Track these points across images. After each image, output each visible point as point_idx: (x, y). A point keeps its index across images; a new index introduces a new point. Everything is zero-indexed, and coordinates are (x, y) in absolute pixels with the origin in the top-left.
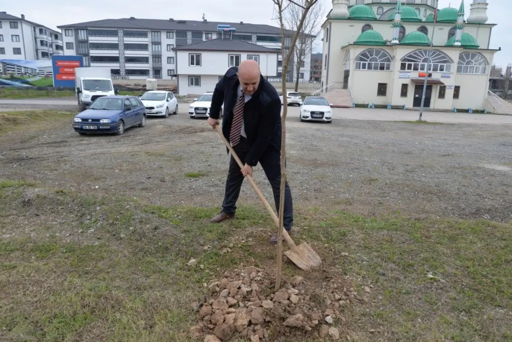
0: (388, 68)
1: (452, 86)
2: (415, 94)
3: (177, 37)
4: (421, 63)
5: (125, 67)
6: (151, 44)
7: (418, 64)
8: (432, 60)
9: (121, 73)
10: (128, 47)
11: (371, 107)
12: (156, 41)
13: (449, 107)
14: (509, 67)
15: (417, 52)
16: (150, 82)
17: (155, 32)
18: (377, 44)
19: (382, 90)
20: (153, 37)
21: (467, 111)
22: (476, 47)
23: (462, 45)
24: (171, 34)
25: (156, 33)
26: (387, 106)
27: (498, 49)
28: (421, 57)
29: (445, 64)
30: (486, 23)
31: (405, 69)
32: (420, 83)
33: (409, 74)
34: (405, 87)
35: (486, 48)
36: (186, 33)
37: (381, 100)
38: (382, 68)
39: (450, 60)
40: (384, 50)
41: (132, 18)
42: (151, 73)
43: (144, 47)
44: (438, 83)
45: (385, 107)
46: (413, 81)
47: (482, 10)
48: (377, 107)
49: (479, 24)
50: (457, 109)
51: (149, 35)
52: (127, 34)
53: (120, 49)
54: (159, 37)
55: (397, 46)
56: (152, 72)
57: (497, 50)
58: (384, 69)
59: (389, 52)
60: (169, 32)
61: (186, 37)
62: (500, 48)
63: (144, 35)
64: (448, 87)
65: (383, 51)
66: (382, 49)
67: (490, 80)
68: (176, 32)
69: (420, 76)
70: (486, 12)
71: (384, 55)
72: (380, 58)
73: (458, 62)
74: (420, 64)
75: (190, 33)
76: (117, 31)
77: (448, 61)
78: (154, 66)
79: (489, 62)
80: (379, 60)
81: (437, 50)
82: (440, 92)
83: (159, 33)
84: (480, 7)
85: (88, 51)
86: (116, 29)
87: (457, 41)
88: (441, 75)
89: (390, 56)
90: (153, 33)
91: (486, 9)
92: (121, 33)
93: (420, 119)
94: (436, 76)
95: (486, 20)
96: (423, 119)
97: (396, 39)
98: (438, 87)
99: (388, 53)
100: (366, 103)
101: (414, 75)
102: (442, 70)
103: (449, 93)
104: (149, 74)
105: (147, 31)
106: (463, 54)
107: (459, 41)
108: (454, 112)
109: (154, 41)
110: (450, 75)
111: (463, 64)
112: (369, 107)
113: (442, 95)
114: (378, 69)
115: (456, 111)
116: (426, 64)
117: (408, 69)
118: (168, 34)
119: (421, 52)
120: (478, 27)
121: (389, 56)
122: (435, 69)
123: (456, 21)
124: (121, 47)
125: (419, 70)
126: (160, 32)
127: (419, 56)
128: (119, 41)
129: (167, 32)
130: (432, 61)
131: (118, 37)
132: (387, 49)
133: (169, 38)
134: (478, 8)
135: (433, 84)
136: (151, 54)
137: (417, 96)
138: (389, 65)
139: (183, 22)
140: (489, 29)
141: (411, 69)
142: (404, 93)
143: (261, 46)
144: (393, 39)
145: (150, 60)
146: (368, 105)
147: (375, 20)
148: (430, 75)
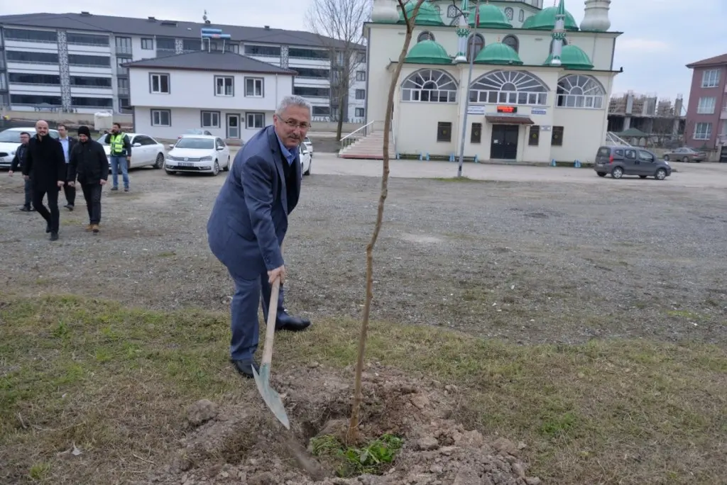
0: (453, 99)
1: (549, 126)
2: (493, 138)
3: (158, 46)
4: (501, 91)
5: (70, 93)
6: (115, 57)
7: (497, 93)
8: (518, 87)
9: (64, 102)
10: (75, 60)
11: (424, 159)
12: (124, 52)
13: (546, 159)
14: (680, 99)
15: (493, 73)
16: (100, 117)
17: (121, 37)
18: (436, 61)
19: (444, 132)
20: (119, 46)
21: (572, 165)
22: (588, 68)
23: (562, 65)
24: (149, 42)
25: (124, 40)
26: (449, 157)
27: (619, 70)
28: (501, 82)
29: (537, 93)
30: (609, 30)
31: (476, 101)
32: (500, 122)
33: (483, 108)
34: (476, 128)
35: (609, 69)
36: (174, 40)
37: (441, 148)
38: (443, 99)
39: (545, 87)
40: (446, 72)
41: (85, 14)
42: (116, 104)
43: (103, 62)
44: (527, 121)
45: (446, 159)
46: (489, 119)
47: (602, 10)
48: (434, 158)
49: (598, 32)
50: (556, 162)
51: (112, 42)
52: (73, 39)
53: (61, 63)
54: (129, 47)
55: (464, 65)
56: (117, 101)
57: (617, 72)
58: (446, 101)
59: (452, 74)
60: (146, 39)
61: (174, 47)
62: (621, 69)
63: (103, 41)
64: (543, 128)
65: (444, 73)
66: (443, 70)
67: (610, 118)
68: (157, 39)
69: (499, 111)
70: (607, 14)
71: (445, 78)
72: (439, 84)
73: (556, 89)
74: (499, 92)
75: (181, 42)
76: (56, 33)
77: (543, 88)
78: (121, 93)
79: (606, 90)
80: (438, 87)
81: (524, 71)
82: (531, 136)
83: (128, 40)
84: (598, 6)
85: (5, 65)
86: (54, 31)
87: (555, 58)
88: (530, 109)
89: (456, 81)
90: (119, 40)
91: (608, 9)
92: (62, 36)
93: (459, 174)
94: (524, 111)
95: (608, 26)
96: (463, 174)
97: (461, 54)
98: (528, 129)
99: (450, 75)
100: (418, 153)
101: (491, 109)
102: (532, 101)
103: (545, 137)
104: (112, 105)
105: (107, 36)
106: (566, 78)
107: (559, 58)
108: (552, 166)
109: (120, 52)
110: (545, 110)
111: (568, 93)
112: (421, 158)
113: (534, 140)
114: (437, 100)
115: (555, 165)
116: (508, 93)
117: (480, 100)
118: (144, 41)
119: (499, 75)
120: (595, 37)
121: (453, 81)
122: (523, 101)
123: (553, 27)
124: (63, 60)
125: (498, 102)
126: (130, 38)
127: (497, 80)
128: (59, 50)
129: (142, 39)
130: (517, 89)
131: (58, 43)
132: (450, 70)
133: (146, 48)
134: (596, 8)
135: (519, 122)
136: (115, 73)
137: (496, 141)
138: (455, 94)
139: (172, 24)
140: (612, 40)
141: (485, 100)
142: (476, 138)
143: (267, 63)
144: (458, 55)
145: (115, 83)
146: (420, 155)
147: (441, 25)
148: (515, 110)
